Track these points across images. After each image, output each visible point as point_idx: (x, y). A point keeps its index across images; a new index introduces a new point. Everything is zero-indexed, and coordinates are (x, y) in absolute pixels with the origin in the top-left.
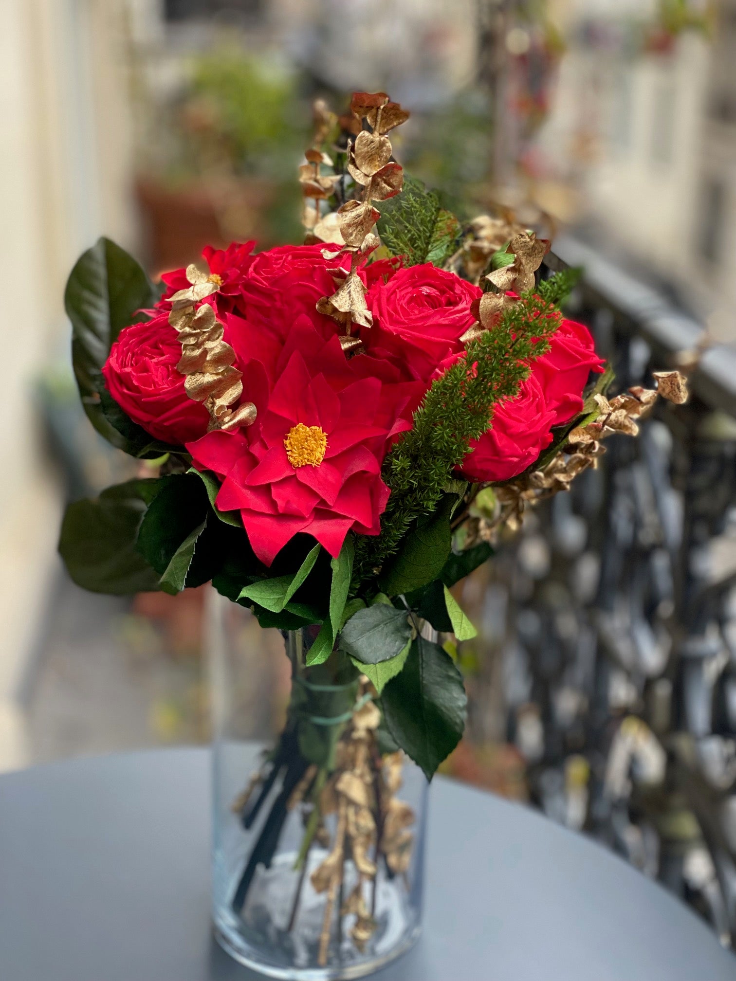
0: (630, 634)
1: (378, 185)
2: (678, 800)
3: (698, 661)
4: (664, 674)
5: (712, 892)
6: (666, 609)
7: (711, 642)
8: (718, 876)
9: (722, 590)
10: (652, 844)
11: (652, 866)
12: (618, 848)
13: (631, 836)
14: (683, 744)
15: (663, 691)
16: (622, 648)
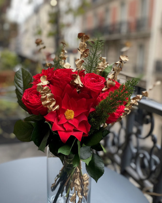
1: (84, 54)
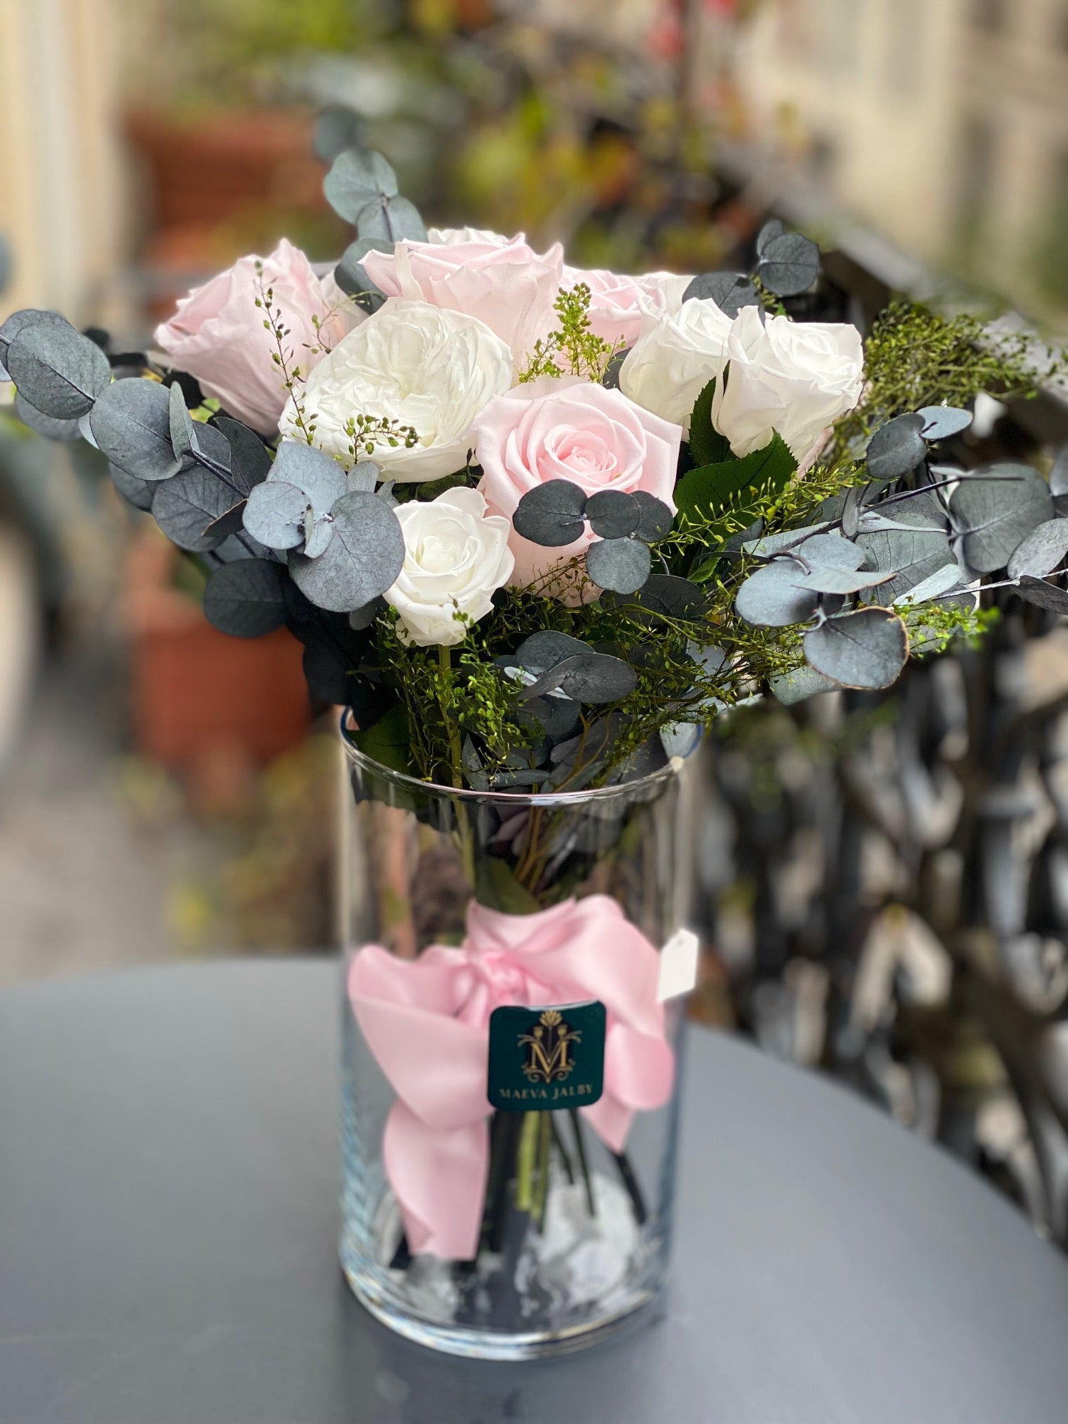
0: (896, 781)
2: (970, 1028)
3: (1004, 824)
4: (953, 842)
5: (1023, 1160)
6: (955, 745)
7: (1028, 794)
8: (1032, 1135)
9: (1046, 716)
10: (929, 1092)
11: (928, 1122)
12: (873, 1093)
13: (894, 1080)
14: (981, 947)
15: (949, 868)
16: (886, 804)
